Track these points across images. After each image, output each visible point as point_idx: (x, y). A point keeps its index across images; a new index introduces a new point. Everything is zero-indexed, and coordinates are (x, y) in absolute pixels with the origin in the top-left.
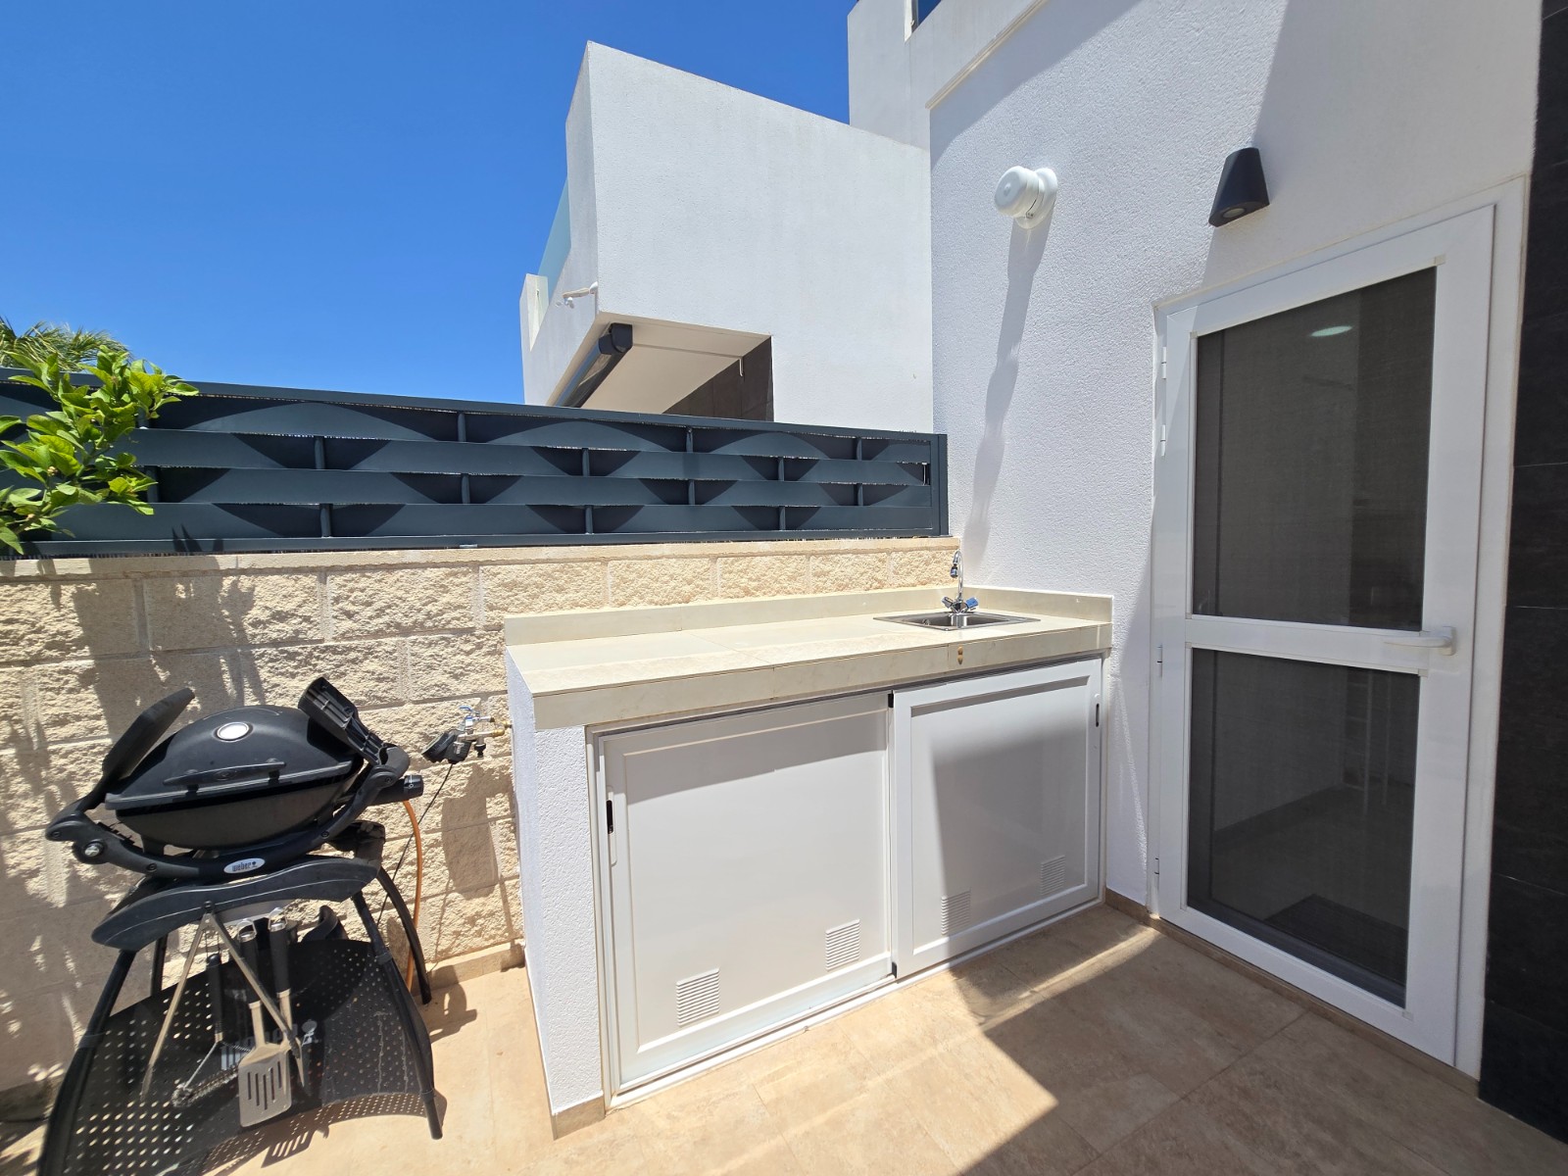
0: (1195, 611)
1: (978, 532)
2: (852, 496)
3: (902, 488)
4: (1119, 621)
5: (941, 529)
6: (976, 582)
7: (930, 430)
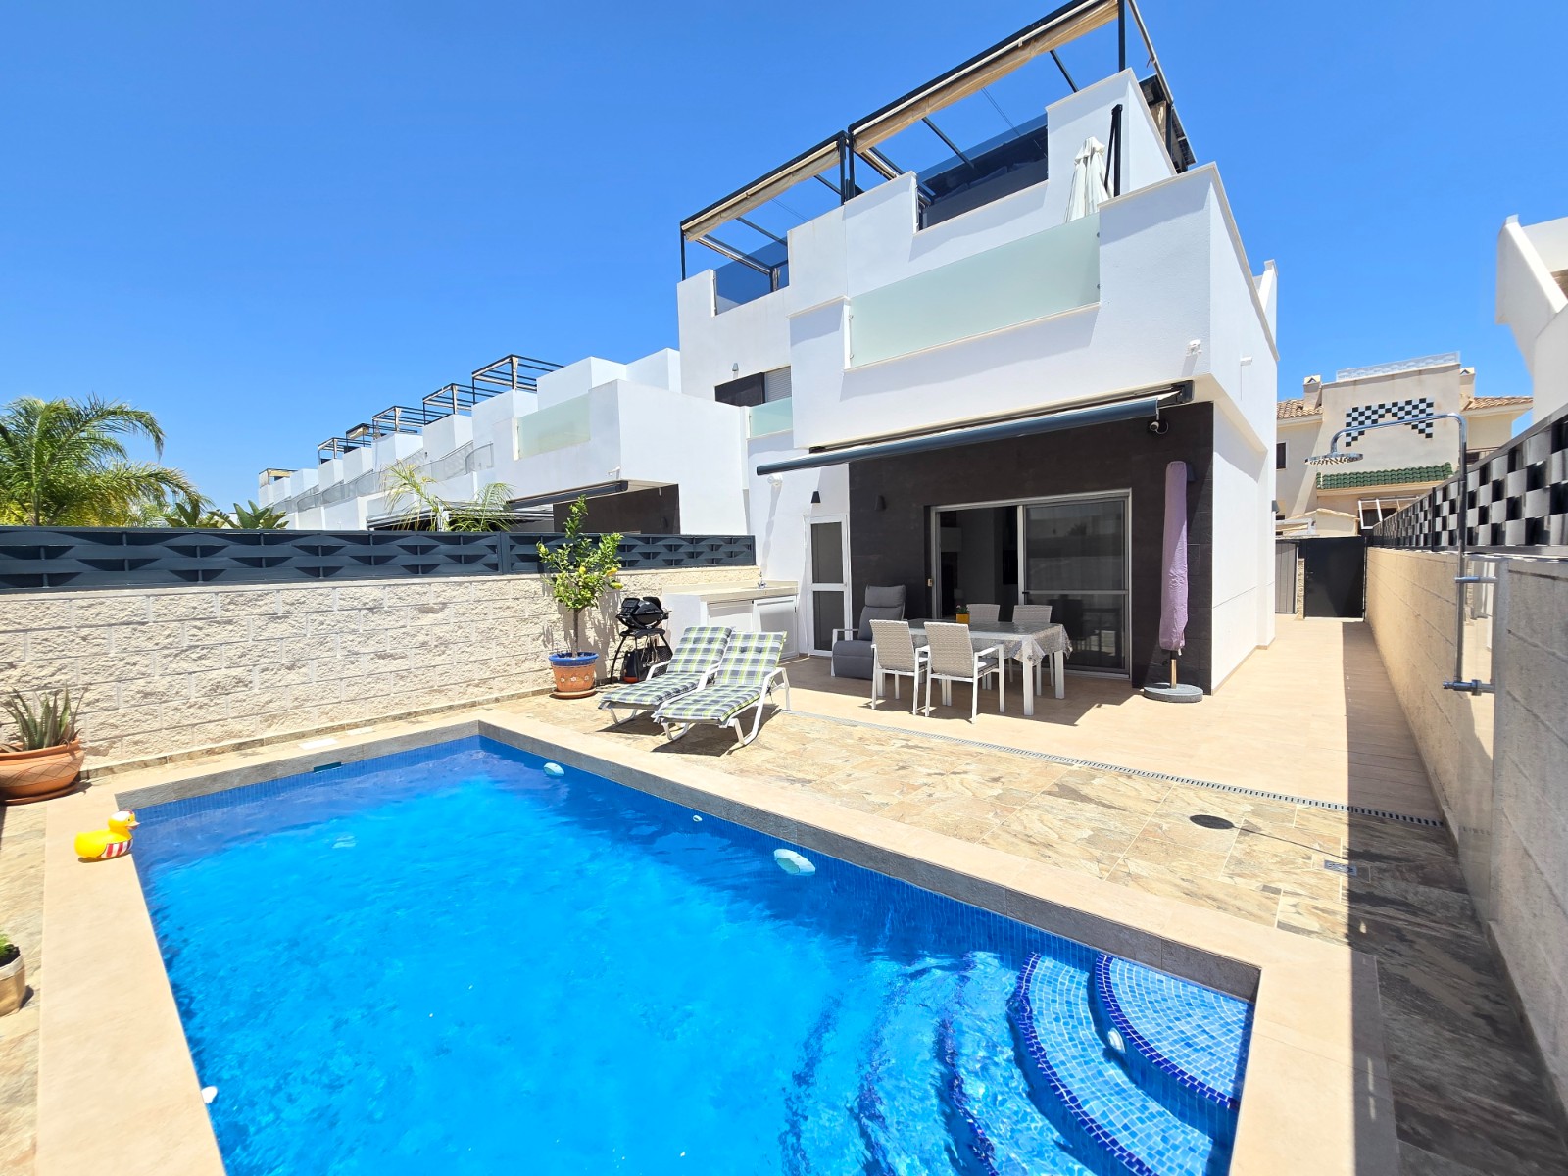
0: (814, 582)
1: (765, 566)
2: (731, 554)
3: (742, 552)
4: (799, 586)
5: (754, 564)
6: (766, 579)
7: (745, 534)
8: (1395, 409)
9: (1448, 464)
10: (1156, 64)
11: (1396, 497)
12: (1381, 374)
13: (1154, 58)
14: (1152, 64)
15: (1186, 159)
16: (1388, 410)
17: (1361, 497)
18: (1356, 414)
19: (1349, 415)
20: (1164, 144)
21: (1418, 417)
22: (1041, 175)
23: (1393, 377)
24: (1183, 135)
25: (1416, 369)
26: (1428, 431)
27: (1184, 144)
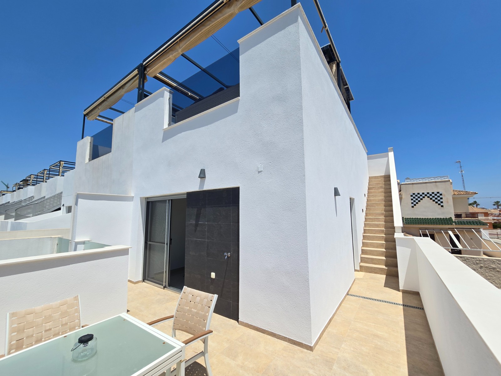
8: (428, 195)
9: (451, 218)
10: (327, 30)
11: (433, 230)
12: (421, 182)
13: (326, 26)
14: (325, 30)
15: (349, 97)
16: (426, 195)
17: (420, 229)
18: (414, 196)
19: (412, 196)
20: (337, 84)
21: (437, 198)
22: (237, 94)
23: (426, 183)
24: (347, 85)
25: (434, 181)
26: (442, 204)
27: (347, 90)
